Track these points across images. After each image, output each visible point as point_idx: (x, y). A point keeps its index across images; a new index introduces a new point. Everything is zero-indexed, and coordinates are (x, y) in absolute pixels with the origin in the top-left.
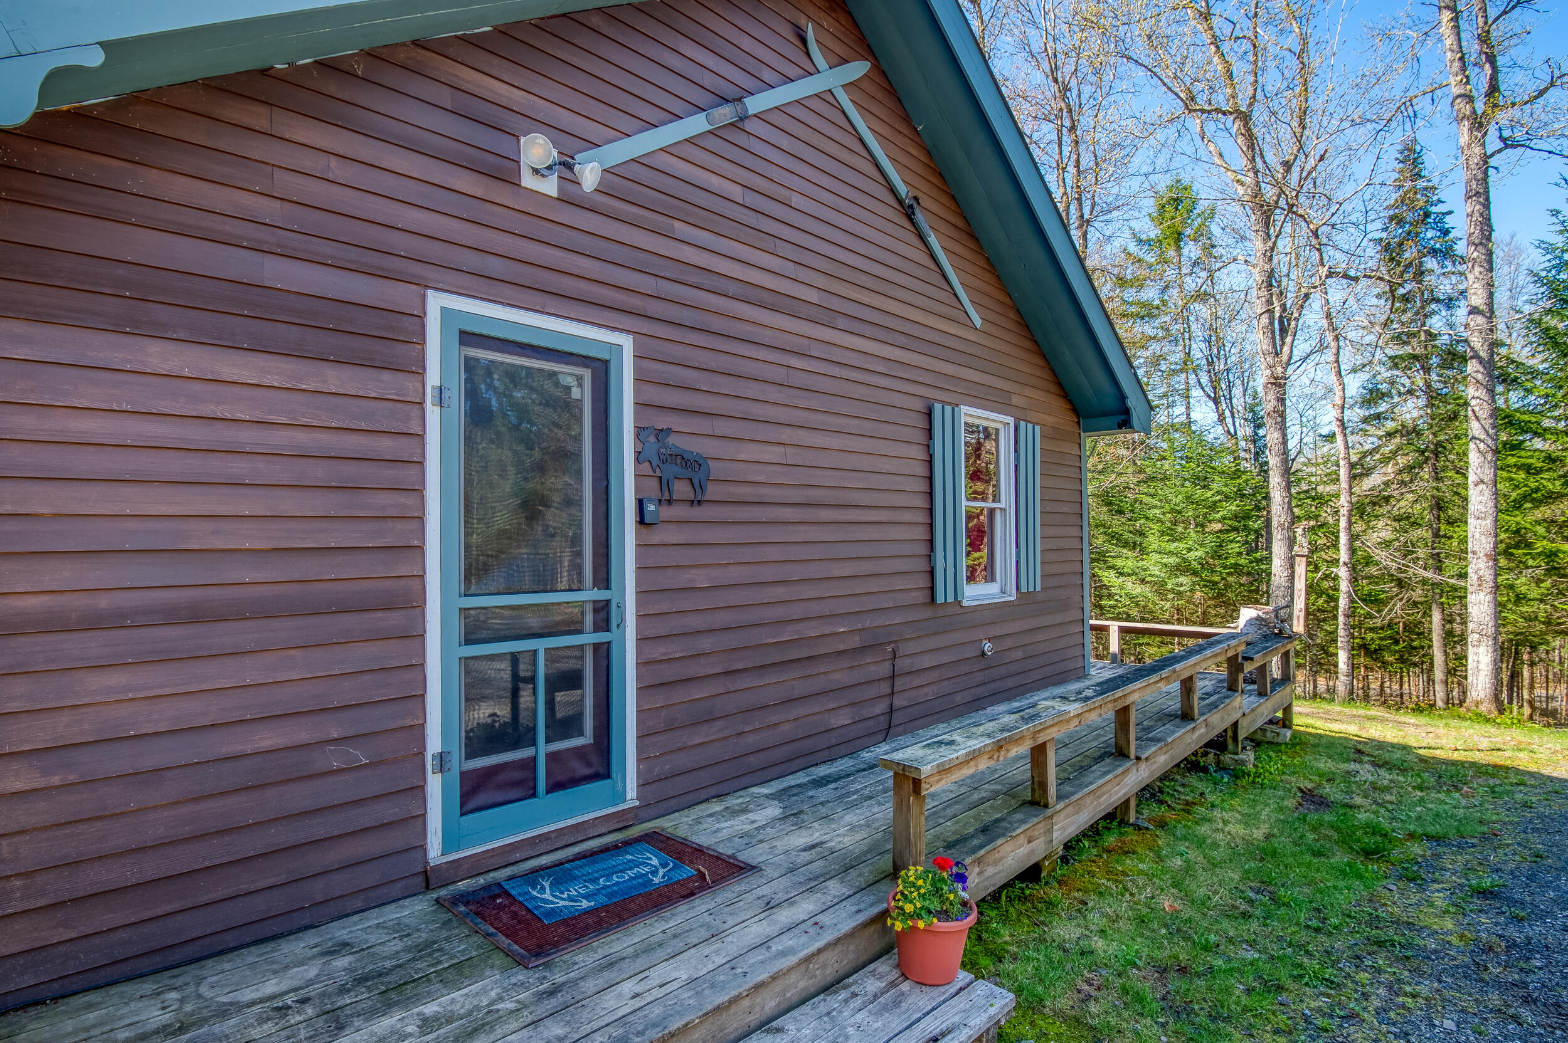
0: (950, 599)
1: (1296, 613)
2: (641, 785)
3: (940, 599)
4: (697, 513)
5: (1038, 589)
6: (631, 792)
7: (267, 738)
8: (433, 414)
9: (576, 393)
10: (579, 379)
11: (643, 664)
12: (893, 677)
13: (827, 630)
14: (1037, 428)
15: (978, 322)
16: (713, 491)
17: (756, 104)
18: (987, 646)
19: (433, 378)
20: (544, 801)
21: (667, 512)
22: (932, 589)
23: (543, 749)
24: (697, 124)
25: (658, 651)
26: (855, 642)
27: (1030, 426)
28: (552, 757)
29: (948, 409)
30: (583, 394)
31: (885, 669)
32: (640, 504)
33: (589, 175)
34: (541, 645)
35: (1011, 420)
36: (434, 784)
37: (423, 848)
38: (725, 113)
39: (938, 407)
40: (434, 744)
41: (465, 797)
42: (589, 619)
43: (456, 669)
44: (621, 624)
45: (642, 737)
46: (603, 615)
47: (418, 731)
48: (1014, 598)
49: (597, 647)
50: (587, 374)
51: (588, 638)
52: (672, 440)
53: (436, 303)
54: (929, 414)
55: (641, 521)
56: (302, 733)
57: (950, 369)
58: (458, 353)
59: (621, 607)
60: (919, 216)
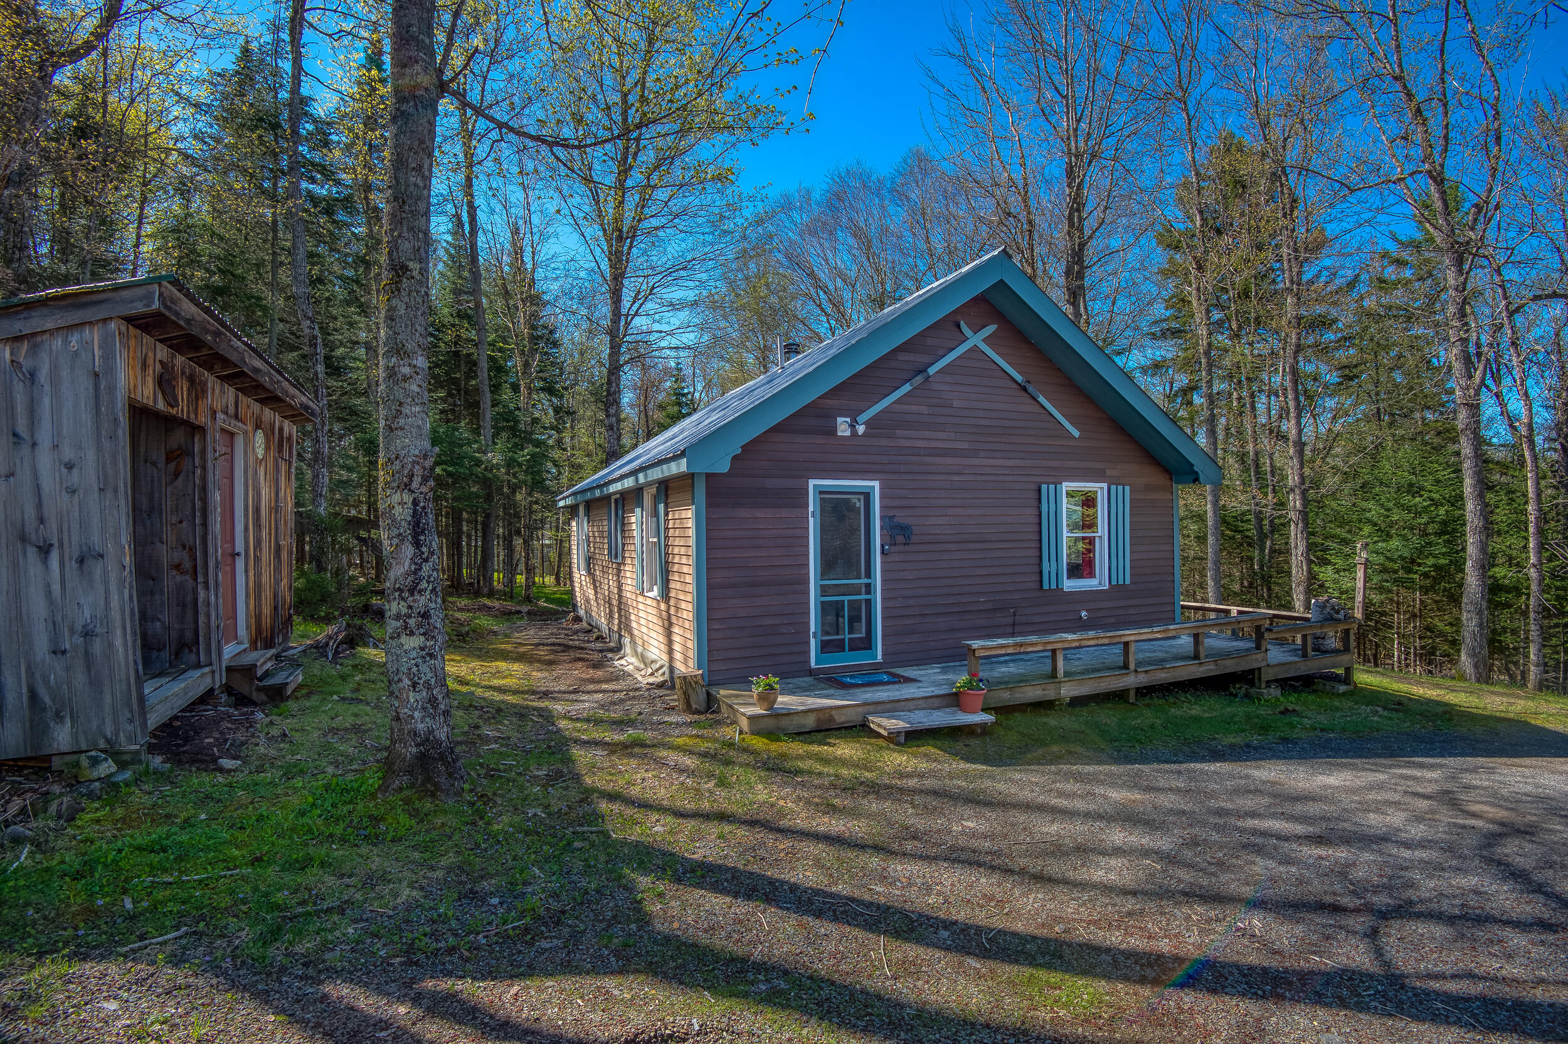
0: (1054, 586)
1: (1356, 605)
2: (883, 655)
3: (1046, 586)
4: (907, 548)
5: (1128, 582)
6: (880, 657)
7: (768, 621)
8: (811, 520)
9: (858, 505)
10: (859, 500)
11: (884, 608)
12: (1014, 625)
13: (973, 599)
14: (1127, 488)
15: (1076, 433)
16: (914, 539)
17: (932, 371)
18: (1084, 614)
19: (811, 509)
20: (847, 653)
21: (893, 549)
22: (1041, 581)
23: (847, 636)
24: (907, 388)
25: (891, 604)
26: (990, 606)
27: (1120, 488)
28: (850, 639)
29: (1052, 487)
30: (860, 505)
31: (1010, 620)
32: (882, 546)
33: (861, 429)
34: (846, 598)
35: (1105, 485)
36: (813, 641)
37: (809, 662)
38: (919, 379)
39: (1044, 487)
40: (812, 629)
41: (822, 648)
42: (863, 590)
43: (819, 605)
44: (875, 592)
45: (883, 636)
46: (869, 588)
47: (808, 623)
48: (1107, 587)
49: (866, 600)
50: (862, 497)
51: (863, 597)
52: (895, 520)
53: (812, 483)
54: (1039, 490)
55: (883, 552)
56: (777, 621)
57: (1056, 464)
58: (818, 497)
59: (875, 586)
60: (1030, 389)
